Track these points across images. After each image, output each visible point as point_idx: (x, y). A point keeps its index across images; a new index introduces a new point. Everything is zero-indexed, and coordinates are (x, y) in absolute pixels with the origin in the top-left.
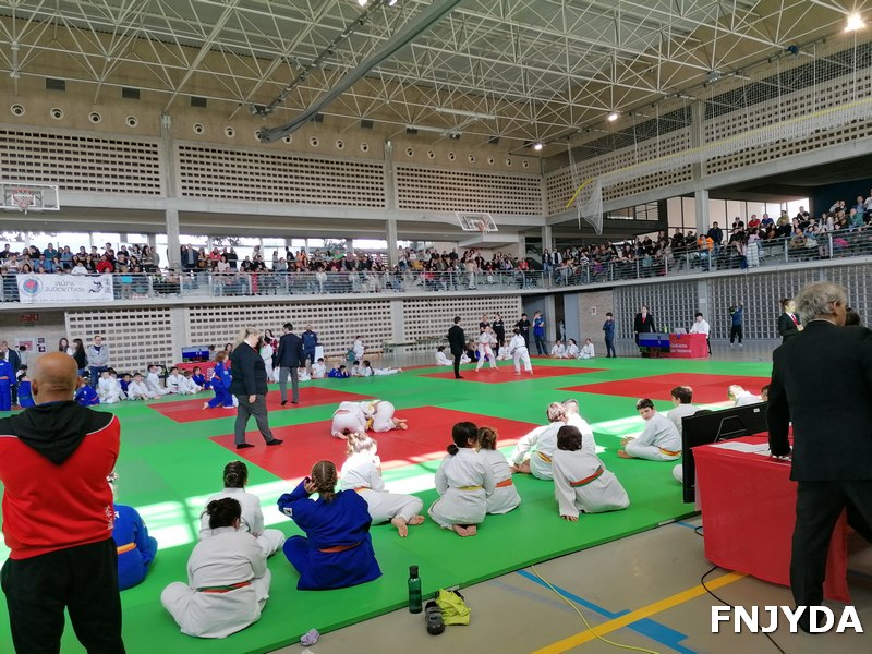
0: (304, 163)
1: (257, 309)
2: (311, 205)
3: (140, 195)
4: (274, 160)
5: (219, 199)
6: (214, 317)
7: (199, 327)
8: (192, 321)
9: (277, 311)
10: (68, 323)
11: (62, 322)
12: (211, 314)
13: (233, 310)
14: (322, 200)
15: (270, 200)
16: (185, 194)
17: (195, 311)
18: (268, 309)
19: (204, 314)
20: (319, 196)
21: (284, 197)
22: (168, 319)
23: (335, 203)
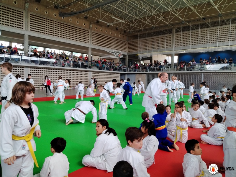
0: (67, 26)
1: (51, 70)
2: (69, 39)
3: (17, 28)
4: (59, 24)
5: (42, 33)
6: (38, 71)
7: (33, 74)
8: (31, 72)
9: (57, 72)
13: (44, 70)
14: (72, 38)
16: (31, 30)
17: (32, 69)
18: (54, 70)
21: (61, 36)
22: (23, 71)
23: (75, 40)
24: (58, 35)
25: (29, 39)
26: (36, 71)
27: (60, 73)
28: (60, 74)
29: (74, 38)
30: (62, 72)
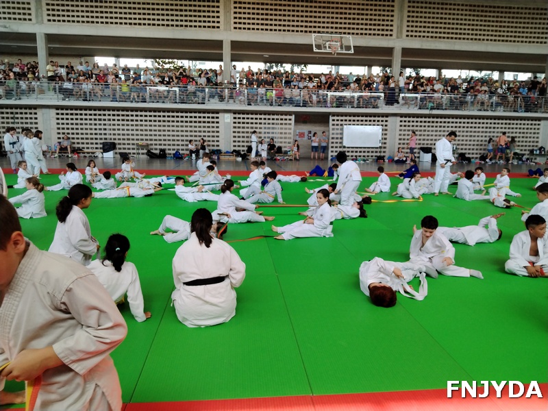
1: (443, 120)
2: (493, 42)
3: (380, 37)
5: (429, 39)
6: (415, 124)
7: (405, 130)
8: (401, 126)
9: (456, 123)
10: (331, 122)
11: (328, 122)
12: (413, 122)
13: (427, 120)
14: (501, 38)
15: (464, 39)
16: (407, 36)
17: (403, 119)
18: (451, 120)
19: (409, 122)
20: (500, 36)
21: (474, 37)
22: (386, 123)
23: (510, 41)
24: (466, 36)
25: (403, 56)
26: (411, 124)
27: (464, 125)
28: (464, 127)
29: (507, 36)
30: (468, 123)
